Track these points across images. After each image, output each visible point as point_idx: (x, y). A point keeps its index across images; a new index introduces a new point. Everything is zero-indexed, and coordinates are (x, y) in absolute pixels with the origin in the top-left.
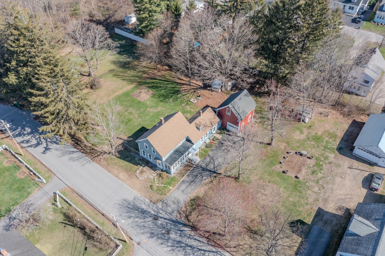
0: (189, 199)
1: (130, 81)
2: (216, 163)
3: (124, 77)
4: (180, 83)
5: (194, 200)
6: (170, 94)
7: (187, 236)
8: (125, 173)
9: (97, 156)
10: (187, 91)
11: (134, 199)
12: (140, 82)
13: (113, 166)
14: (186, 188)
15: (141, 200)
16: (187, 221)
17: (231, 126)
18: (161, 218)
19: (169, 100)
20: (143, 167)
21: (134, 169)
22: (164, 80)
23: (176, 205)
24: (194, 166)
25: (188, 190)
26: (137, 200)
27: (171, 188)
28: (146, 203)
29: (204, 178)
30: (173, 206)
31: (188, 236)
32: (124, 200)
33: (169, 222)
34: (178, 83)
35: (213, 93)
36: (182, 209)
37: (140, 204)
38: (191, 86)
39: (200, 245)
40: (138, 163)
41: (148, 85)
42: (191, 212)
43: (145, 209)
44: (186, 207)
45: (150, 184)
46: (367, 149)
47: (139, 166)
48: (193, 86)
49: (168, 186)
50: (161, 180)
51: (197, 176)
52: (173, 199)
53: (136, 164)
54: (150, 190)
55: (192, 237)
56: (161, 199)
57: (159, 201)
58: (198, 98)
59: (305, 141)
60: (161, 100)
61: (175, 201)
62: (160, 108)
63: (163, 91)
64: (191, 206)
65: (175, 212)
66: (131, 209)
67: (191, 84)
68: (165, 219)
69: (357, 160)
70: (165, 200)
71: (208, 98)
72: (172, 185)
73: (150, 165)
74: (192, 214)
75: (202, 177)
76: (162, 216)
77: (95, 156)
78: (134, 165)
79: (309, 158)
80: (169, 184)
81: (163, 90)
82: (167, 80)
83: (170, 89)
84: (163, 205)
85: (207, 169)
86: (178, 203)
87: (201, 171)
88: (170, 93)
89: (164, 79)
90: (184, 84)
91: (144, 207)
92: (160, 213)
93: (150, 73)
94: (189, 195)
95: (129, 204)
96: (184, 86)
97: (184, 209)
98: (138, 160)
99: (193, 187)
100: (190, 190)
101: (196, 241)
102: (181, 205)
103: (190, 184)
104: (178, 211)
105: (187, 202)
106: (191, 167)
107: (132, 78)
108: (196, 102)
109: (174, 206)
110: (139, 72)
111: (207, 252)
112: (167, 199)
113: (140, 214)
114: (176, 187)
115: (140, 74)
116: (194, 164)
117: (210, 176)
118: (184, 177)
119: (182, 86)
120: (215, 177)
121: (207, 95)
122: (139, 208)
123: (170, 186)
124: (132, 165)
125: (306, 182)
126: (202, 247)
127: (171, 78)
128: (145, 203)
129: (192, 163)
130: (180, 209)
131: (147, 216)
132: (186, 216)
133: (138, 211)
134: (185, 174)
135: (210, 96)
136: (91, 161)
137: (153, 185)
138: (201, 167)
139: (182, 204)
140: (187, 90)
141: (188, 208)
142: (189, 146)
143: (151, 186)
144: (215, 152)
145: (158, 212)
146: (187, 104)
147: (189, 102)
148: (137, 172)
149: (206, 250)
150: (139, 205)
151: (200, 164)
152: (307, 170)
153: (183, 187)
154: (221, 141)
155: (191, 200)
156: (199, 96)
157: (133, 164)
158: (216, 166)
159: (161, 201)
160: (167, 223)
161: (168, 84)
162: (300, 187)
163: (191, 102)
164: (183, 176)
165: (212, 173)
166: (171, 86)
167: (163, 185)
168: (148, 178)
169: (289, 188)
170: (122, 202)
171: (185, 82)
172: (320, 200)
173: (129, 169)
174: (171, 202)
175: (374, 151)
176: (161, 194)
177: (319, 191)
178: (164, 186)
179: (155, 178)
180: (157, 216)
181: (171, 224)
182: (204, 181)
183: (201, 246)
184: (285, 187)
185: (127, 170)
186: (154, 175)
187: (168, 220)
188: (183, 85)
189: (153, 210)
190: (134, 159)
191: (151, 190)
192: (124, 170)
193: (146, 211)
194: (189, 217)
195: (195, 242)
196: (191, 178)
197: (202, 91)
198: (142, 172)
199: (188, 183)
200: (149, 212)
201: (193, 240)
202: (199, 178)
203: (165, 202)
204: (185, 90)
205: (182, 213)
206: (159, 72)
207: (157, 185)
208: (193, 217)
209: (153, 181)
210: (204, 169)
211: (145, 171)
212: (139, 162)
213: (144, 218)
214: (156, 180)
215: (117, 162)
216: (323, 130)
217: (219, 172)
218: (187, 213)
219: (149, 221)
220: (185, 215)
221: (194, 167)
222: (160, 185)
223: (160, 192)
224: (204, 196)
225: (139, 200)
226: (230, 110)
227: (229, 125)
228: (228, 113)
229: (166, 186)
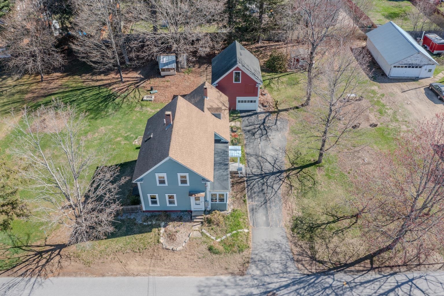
0: (289, 231)
2: (269, 159)
4: (103, 85)
5: (296, 226)
6: (100, 105)
7: (346, 288)
8: (138, 258)
9: (47, 262)
10: (124, 90)
11: (200, 291)
13: (101, 261)
14: (267, 217)
15: (214, 285)
16: (321, 265)
17: (242, 102)
18: (278, 289)
19: (107, 112)
20: (165, 227)
21: (150, 241)
22: (71, 91)
23: (280, 253)
24: (245, 179)
25: (272, 218)
26: (206, 289)
27: (246, 231)
28: (228, 284)
29: (276, 187)
30: (277, 257)
31: (347, 286)
33: (296, 287)
34: (100, 86)
35: (167, 78)
36: (296, 253)
38: (124, 82)
39: (377, 287)
40: (148, 225)
42: (312, 248)
44: (295, 244)
45: (204, 248)
46: (406, 62)
47: (155, 230)
48: (128, 81)
49: (239, 231)
50: (218, 228)
51: (263, 190)
52: (265, 246)
53: (147, 229)
54: (214, 256)
55: (354, 284)
56: (248, 260)
57: (247, 265)
58: (152, 92)
60: (92, 118)
61: (273, 247)
62: (103, 128)
63: (82, 104)
64: (302, 237)
65: (289, 263)
67: (124, 80)
68: (287, 286)
70: (253, 256)
71: (167, 87)
72: (242, 225)
73: (173, 216)
74: (316, 247)
75: (272, 187)
76: (277, 285)
77: (43, 266)
78: (145, 235)
79: (360, 100)
80: (238, 226)
81: (81, 103)
82: (76, 88)
83: (93, 97)
84: (260, 267)
85: (265, 173)
86: (279, 247)
87: (262, 181)
88: (99, 103)
89: (70, 89)
90: (110, 85)
91: (230, 293)
92: (269, 284)
93: (35, 89)
94: (282, 224)
96: (114, 86)
97: (296, 250)
98: (145, 221)
99: (274, 209)
100: (274, 216)
101: (366, 285)
102: (286, 248)
103: (266, 207)
104: (292, 259)
105: (289, 236)
106: (241, 182)
107: (6, 107)
108: (153, 97)
109: (278, 256)
110: (13, 94)
111: (396, 290)
112: (257, 252)
114: (251, 224)
115: (17, 97)
116: (242, 177)
117: (280, 180)
118: (247, 202)
119: (111, 88)
120: (288, 177)
121: (161, 84)
123: (241, 228)
124: (138, 236)
125: (388, 126)
126: (383, 287)
127: (80, 84)
128: (226, 286)
129: (238, 177)
130: (291, 254)
132: (311, 258)
134: (244, 196)
135: (169, 84)
136: (39, 279)
137: (212, 244)
138: (255, 175)
139: (287, 245)
140: (122, 89)
141: (300, 243)
142: (224, 148)
143: (210, 249)
144: (251, 146)
145: (263, 285)
146: (142, 106)
147: (142, 102)
148: (162, 240)
149: (393, 287)
151: (249, 171)
152: (373, 114)
153: (261, 216)
154: (245, 128)
155: (293, 230)
156: (152, 89)
157: (141, 232)
158: (273, 162)
159: (248, 262)
160: (296, 290)
161: (83, 93)
162: (389, 134)
163: (147, 101)
164: (245, 201)
165: (278, 175)
166: (91, 94)
167: (229, 235)
168: (191, 239)
169: (380, 141)
171: (109, 81)
173: (142, 246)
174: (267, 254)
176: (241, 251)
177: (410, 128)
178: (231, 236)
179: (203, 230)
180: (269, 292)
181: (304, 288)
182: (280, 192)
183: (380, 287)
184: (376, 143)
185: (139, 251)
186: (197, 229)
187: (294, 285)
188: (110, 86)
189: (253, 286)
190: (135, 224)
191: (217, 256)
192: (132, 253)
194: (317, 256)
195: (365, 287)
196: (257, 198)
197: (148, 82)
198: (171, 237)
199: (261, 209)
201: (361, 288)
202: (269, 191)
203: (256, 259)
204: (120, 90)
205: (300, 258)
206: (50, 83)
207: (219, 240)
208: (322, 253)
209: (204, 239)
210: (263, 176)
211: (174, 230)
212: (150, 223)
214: (208, 234)
215: (102, 247)
217: (286, 169)
218: (309, 253)
220: (308, 259)
221: (247, 181)
222: (224, 237)
223: (235, 249)
224: (303, 212)
225: (209, 287)
226: (240, 72)
227: (239, 102)
228: (237, 79)
229: (235, 232)
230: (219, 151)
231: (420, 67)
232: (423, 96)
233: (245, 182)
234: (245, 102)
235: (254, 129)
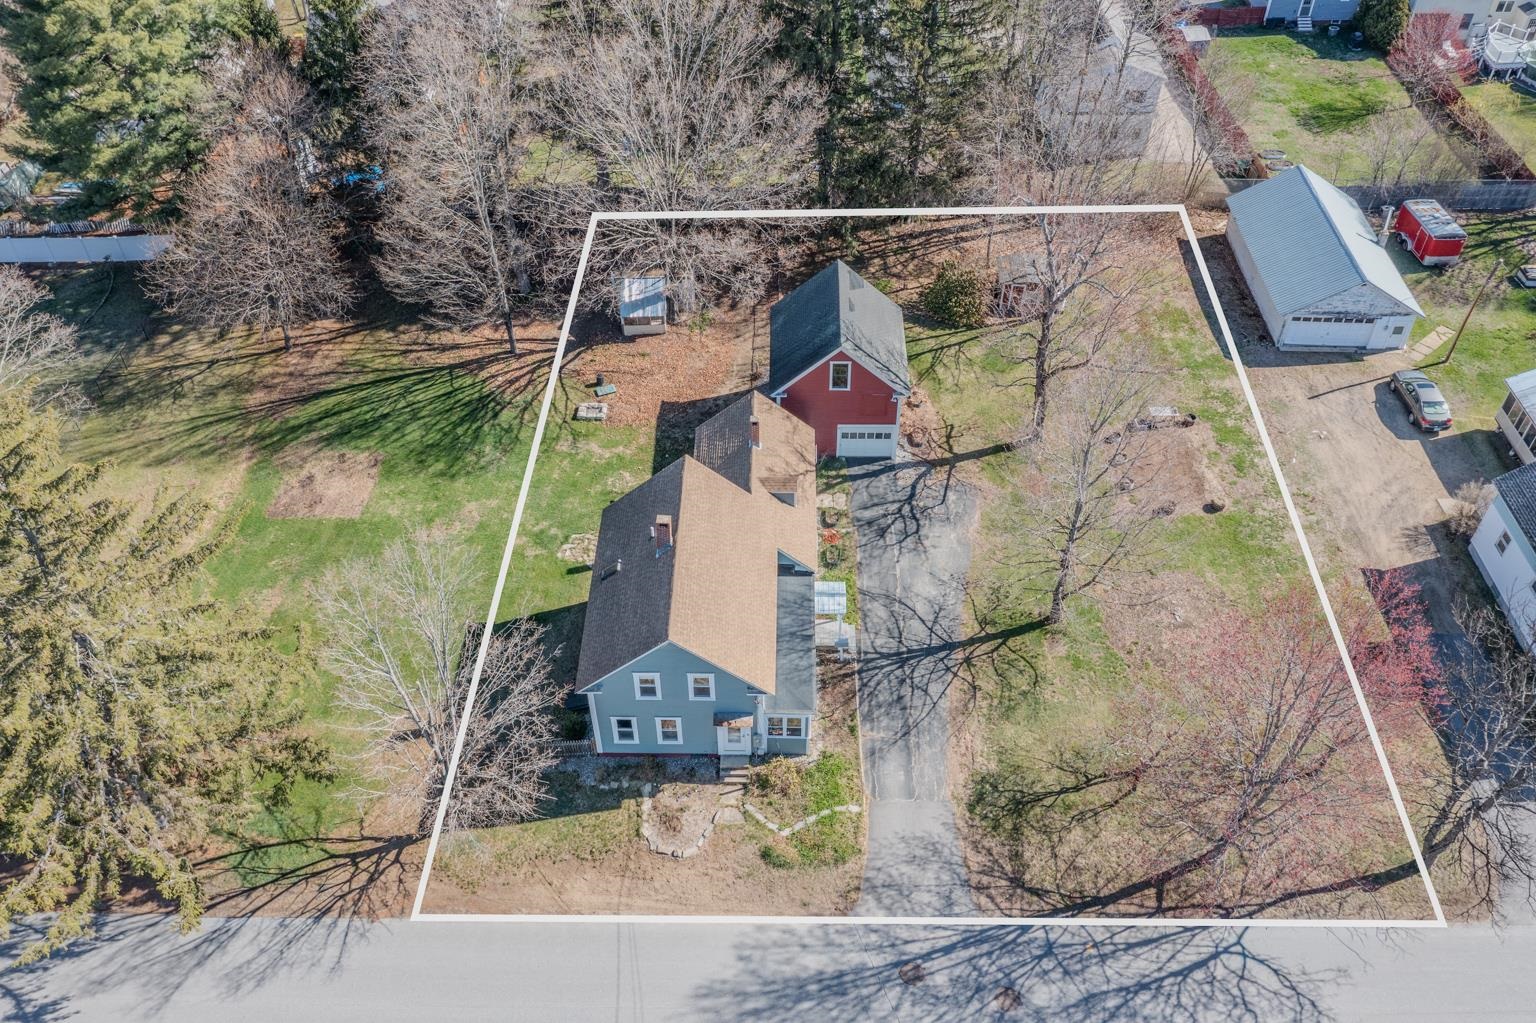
0: (961, 810)
1: (204, 454)
2: (922, 608)
3: (149, 450)
4: (462, 365)
5: (980, 798)
6: (460, 431)
7: (1091, 957)
8: (590, 875)
9: (371, 880)
10: (523, 382)
11: (741, 958)
12: (258, 438)
13: (501, 880)
14: (908, 772)
15: (775, 944)
16: (1035, 898)
17: (853, 436)
18: (928, 956)
19: (480, 455)
20: (652, 795)
21: (616, 831)
22: (374, 383)
23: (936, 866)
24: (856, 666)
25: (922, 776)
26: (757, 954)
27: (855, 809)
28: (807, 941)
29: (935, 689)
30: (928, 877)
31: (1093, 951)
32: (706, 996)
33: (972, 951)
34: (452, 367)
35: (642, 345)
36: (975, 867)
37: (788, 961)
38: (521, 356)
39: (1164, 957)
40: (612, 791)
41: (314, 435)
42: (1016, 856)
43: (830, 970)
44: (976, 846)
45: (750, 850)
46: (1327, 308)
47: (629, 804)
48: (532, 352)
49: (837, 809)
50: (785, 802)
51: (900, 698)
52: (902, 850)
53: (613, 799)
54: (776, 873)
55: (1111, 948)
56: (856, 883)
57: (853, 895)
58: (600, 390)
60: (442, 474)
61: (920, 852)
62: (472, 506)
63: (409, 429)
64: (995, 828)
65: (959, 894)
66: (772, 1007)
67: (520, 347)
68: (947, 950)
69: (1306, 362)
70: (871, 874)
71: (642, 373)
72: (845, 794)
73: (673, 768)
74: (1027, 855)
75: (926, 691)
76: (926, 947)
77: (363, 889)
78: (604, 815)
79: (1186, 424)
80: (833, 796)
81: (406, 423)
82: (388, 375)
83: (439, 406)
84: (887, 902)
85: (909, 651)
86: (936, 852)
87: (898, 672)
88: (456, 425)
89: (371, 377)
90: (481, 363)
91: (814, 963)
92: (906, 942)
93: (273, 376)
94: (946, 792)
95: (743, 995)
96: (493, 369)
97: (977, 860)
98: (602, 781)
99: (927, 751)
100: (927, 770)
101: (1139, 950)
102: (952, 854)
103: (907, 747)
104: (966, 883)
105: (961, 824)
106: (846, 675)
107: (200, 436)
108: (605, 410)
109: (930, 875)
110: (212, 392)
111: (1211, 964)
112: (879, 864)
113: (829, 1005)
114: (868, 791)
115: (223, 401)
116: (847, 662)
117: (948, 669)
118: (860, 732)
119: (484, 374)
120: (968, 661)
121: (626, 365)
122: (801, 985)
123: (841, 803)
124: (588, 819)
125: (1252, 509)
126: (1180, 957)
127: (395, 360)
128: (804, 946)
129: (836, 661)
130: (963, 871)
131: (865, 992)
132: (1011, 880)
133: (808, 997)
134: (852, 716)
135: (646, 363)
136: (357, 922)
137: (770, 841)
138: (884, 656)
139: (956, 848)
140: (517, 379)
141: (988, 842)
143: (765, 855)
144: (875, 569)
145: (893, 945)
146: (576, 435)
147: (576, 425)
148: (646, 830)
149: (1203, 956)
150: (788, 971)
151: (866, 646)
152: (1216, 470)
153: (892, 770)
154: (859, 514)
155: (971, 808)
156: (599, 383)
157: (593, 809)
158: (932, 617)
159: (858, 889)
160: (970, 960)
161: (407, 390)
162: (1252, 536)
163: (588, 420)
164: (852, 730)
165: (942, 654)
166: (431, 394)
167: (812, 819)
168: (719, 830)
169: (1224, 558)
170: (705, 1010)
171: (478, 351)
172: (1343, 546)
173: (598, 844)
174: (904, 868)
175: (1351, 308)
176: (840, 860)
177: (1313, 518)
178: (817, 823)
179: (748, 807)
180: (906, 963)
181: (989, 954)
182: (944, 704)
183: (1173, 957)
184: (1212, 563)
185: (592, 857)
186: (733, 802)
187: (966, 947)
188: (482, 368)
189: (866, 949)
190: (579, 787)
191: (783, 872)
192: (575, 863)
193: (841, 974)
194: (1027, 877)
195: (1137, 956)
196: (885, 722)
197: (588, 356)
198: (669, 822)
199: (894, 750)
200: (859, 970)
201: (1126, 958)
202: (918, 702)
203: (878, 882)
204: (511, 382)
205: (985, 880)
206: (310, 355)
207: (787, 832)
208: (1039, 868)
209: (750, 828)
210: (901, 658)
211: (676, 805)
212: (615, 785)
213: (866, 1009)
214: (760, 817)
215: (502, 846)
217: (963, 638)
218: (1008, 868)
219: (896, 1009)
220: (1004, 883)
221: (860, 672)
222: (799, 826)
223: (829, 854)
224: (1001, 761)
225: (764, 948)
226: (850, 363)
227: (845, 436)
228: (839, 381)
229: (826, 812)
230: (791, 598)
231: (1370, 321)
232: (1369, 413)
233: (857, 676)
234: (862, 436)
235: (885, 516)
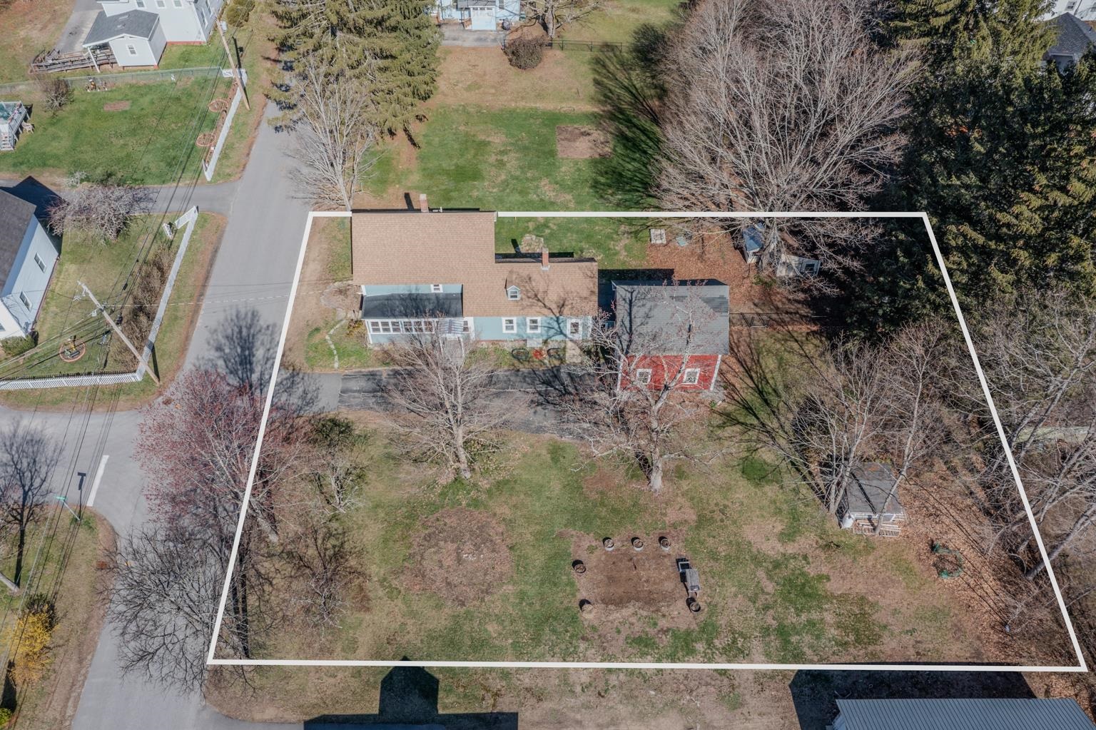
0: (331, 416)
5: (336, 424)
8: (320, 269)
11: (268, 327)
13: (323, 240)
14: (359, 391)
15: (271, 339)
19: (614, 195)
23: (300, 403)
25: (354, 397)
26: (269, 332)
27: (336, 365)
28: (270, 351)
32: (253, 314)
36: (297, 420)
37: (262, 344)
43: (254, 359)
44: (308, 421)
45: (321, 324)
49: (337, 357)
50: (344, 335)
52: (312, 388)
54: (307, 335)
56: (297, 369)
57: (290, 368)
58: (681, 239)
59: (757, 560)
60: (596, 182)
61: (309, 396)
62: (569, 197)
63: (635, 164)
64: (316, 430)
66: (241, 338)
70: (301, 376)
71: (703, 257)
72: (345, 361)
79: (689, 603)
80: (344, 355)
84: (285, 382)
86: (308, 404)
91: (259, 353)
94: (343, 409)
95: (249, 328)
97: (300, 422)
99: (371, 401)
100: (357, 401)
102: (306, 411)
103: (374, 391)
105: (323, 415)
107: (619, 90)
108: (659, 242)
109: (296, 401)
112: (306, 378)
113: (237, 359)
114: (346, 372)
115: (651, 92)
118: (385, 368)
122: (250, 349)
123: (340, 359)
125: (586, 639)
128: (267, 350)
130: (295, 415)
131: (240, 372)
133: (243, 349)
134: (396, 365)
137: (323, 331)
139: (309, 412)
141: (308, 428)
142: (452, 311)
143: (316, 330)
144: (513, 378)
147: (646, 231)
148: (336, 284)
150: (258, 344)
152: (633, 620)
153: (359, 383)
154: (563, 370)
155: (332, 421)
159: (294, 370)
162: (554, 631)
163: (650, 236)
164: (387, 364)
167: (333, 347)
168: (334, 311)
170: (246, 314)
174: (301, 390)
176: (308, 359)
178: (329, 348)
179: (345, 321)
184: (523, 594)
185: (328, 267)
186: (349, 315)
191: (307, 338)
192: (327, 262)
193: (251, 363)
196: (394, 381)
198: (339, 292)
199: (374, 386)
200: (252, 371)
203: (296, 378)
207: (327, 337)
209: (332, 323)
211: (349, 292)
213: (231, 372)
214: (338, 326)
215: (341, 237)
216: (861, 588)
219: (228, 384)
222: (330, 342)
223: (311, 354)
224: (359, 436)
225: (271, 335)
229: (335, 352)
230: (446, 306)
